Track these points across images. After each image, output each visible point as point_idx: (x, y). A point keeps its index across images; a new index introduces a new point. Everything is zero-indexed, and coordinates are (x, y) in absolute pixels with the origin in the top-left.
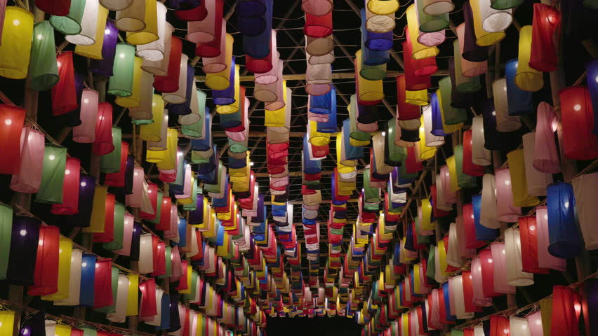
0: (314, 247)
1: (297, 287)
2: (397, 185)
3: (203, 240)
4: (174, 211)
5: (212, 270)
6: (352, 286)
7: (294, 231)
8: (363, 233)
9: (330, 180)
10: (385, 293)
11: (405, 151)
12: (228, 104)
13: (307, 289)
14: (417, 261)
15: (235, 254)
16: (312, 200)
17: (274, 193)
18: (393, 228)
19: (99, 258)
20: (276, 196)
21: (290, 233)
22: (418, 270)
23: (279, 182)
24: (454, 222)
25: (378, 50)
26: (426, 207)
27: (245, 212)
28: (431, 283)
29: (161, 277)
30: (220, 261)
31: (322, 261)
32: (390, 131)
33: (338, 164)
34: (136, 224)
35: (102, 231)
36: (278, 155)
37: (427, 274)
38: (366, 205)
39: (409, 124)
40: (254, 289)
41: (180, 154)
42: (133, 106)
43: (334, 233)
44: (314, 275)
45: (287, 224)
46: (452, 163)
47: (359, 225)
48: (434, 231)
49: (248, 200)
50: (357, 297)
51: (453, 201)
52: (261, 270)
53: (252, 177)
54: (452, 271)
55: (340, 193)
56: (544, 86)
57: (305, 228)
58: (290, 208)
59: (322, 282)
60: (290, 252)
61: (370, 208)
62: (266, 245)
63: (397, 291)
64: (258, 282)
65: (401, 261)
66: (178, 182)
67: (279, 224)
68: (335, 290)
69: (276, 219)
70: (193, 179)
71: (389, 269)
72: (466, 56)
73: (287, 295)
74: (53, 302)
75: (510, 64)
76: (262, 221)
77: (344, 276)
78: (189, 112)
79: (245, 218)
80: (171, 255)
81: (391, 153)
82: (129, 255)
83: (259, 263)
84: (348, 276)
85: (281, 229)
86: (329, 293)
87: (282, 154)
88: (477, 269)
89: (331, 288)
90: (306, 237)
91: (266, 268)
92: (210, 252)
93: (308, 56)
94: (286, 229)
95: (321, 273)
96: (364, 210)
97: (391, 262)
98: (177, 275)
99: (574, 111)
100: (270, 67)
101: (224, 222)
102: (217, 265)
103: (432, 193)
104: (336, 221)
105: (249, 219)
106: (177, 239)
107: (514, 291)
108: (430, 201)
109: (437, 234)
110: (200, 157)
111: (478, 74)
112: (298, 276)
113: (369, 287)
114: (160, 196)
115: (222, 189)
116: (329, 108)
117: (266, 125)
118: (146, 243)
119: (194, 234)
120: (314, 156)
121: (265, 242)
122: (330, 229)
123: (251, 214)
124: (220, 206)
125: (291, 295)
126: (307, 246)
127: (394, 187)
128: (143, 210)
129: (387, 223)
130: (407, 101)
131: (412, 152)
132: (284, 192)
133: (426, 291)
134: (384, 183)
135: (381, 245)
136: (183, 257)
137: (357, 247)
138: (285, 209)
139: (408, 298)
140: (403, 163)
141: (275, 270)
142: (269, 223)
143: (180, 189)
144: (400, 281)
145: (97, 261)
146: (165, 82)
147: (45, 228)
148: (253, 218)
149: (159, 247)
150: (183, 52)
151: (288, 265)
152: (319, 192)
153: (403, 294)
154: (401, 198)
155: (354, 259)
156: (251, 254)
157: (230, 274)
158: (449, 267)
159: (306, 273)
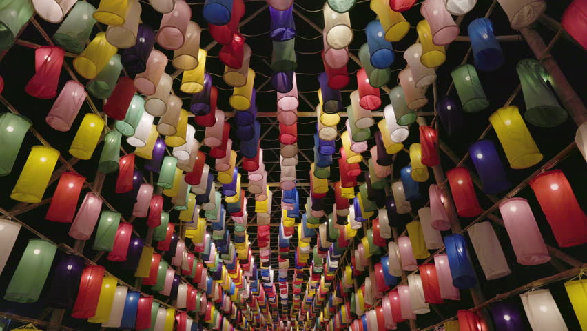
0: (285, 296)
1: (276, 321)
2: (333, 256)
3: (222, 290)
4: (204, 272)
5: (227, 309)
6: (305, 320)
7: (274, 287)
8: (312, 288)
9: (294, 255)
10: (324, 324)
11: (339, 232)
12: (232, 196)
13: (281, 322)
14: (343, 304)
15: (242, 301)
16: (284, 265)
17: (262, 261)
18: (329, 284)
19: (145, 295)
20: (264, 263)
21: (272, 287)
22: (344, 309)
23: (265, 252)
24: (368, 276)
25: (325, 155)
26: (349, 270)
27: (247, 273)
28: (353, 316)
29: (193, 312)
30: (233, 305)
31: (289, 305)
32: (330, 220)
33: (300, 241)
34: (176, 276)
35: (148, 276)
36: (263, 234)
37: (351, 310)
38: (315, 268)
39: (342, 212)
40: (253, 322)
41: (208, 236)
42: (174, 195)
43: (297, 287)
44: (285, 313)
45: (270, 281)
46: (365, 241)
47: (311, 282)
48: (353, 285)
49: (247, 265)
50: (308, 326)
51: (366, 265)
52: (256, 311)
53: (250, 252)
54: (368, 308)
55: (300, 261)
56: (430, 177)
57: (280, 284)
58: (272, 272)
59: (289, 318)
60: (272, 299)
61: (317, 271)
62: (258, 295)
63: (331, 322)
64: (255, 317)
65: (334, 304)
66: (206, 252)
67: (265, 281)
68: (296, 322)
69: (264, 278)
70: (216, 253)
71: (326, 309)
72: (379, 162)
73: (270, 325)
74: (101, 324)
75: (404, 170)
76: (256, 279)
77: (301, 314)
78: (208, 201)
79: (246, 277)
80: (200, 298)
81: (330, 234)
82: (169, 295)
83: (254, 306)
84: (303, 314)
85: (266, 284)
86: (293, 324)
87: (266, 233)
88: (387, 304)
89: (294, 321)
90: (281, 290)
91: (259, 310)
92: (227, 299)
93: (281, 158)
94: (269, 285)
95: (289, 313)
96: (314, 273)
97: (327, 305)
98: (203, 311)
99: (459, 185)
100: (257, 167)
101: (234, 280)
102: (231, 307)
103: (352, 261)
104: (297, 279)
105: (248, 278)
106: (206, 289)
107: (415, 318)
108: (351, 266)
109: (355, 285)
110: (218, 235)
111: (385, 176)
112: (276, 314)
113: (314, 320)
114: (195, 262)
115: (232, 258)
116: (295, 199)
117: (256, 211)
118: (183, 289)
119: (217, 287)
120: (286, 235)
121: (257, 293)
122: (294, 285)
123: (249, 274)
124: (232, 269)
125: (273, 325)
126: (281, 295)
127: (331, 257)
128: (183, 268)
129: (326, 281)
130: (342, 195)
131: (342, 233)
132: (267, 260)
133: (350, 321)
134: (325, 255)
135: (322, 295)
136: (209, 300)
137: (309, 296)
138: (268, 271)
139: (338, 326)
140: (337, 240)
141: (264, 310)
142: (260, 282)
143: (207, 257)
144: (332, 316)
145: (142, 297)
146: (192, 177)
147: (93, 266)
148: (250, 277)
149: (193, 293)
150: (206, 163)
151: (271, 308)
152: (288, 260)
153: (334, 324)
154: (334, 264)
155: (307, 303)
156: (250, 300)
157: (239, 313)
158: (366, 304)
159: (281, 312)
